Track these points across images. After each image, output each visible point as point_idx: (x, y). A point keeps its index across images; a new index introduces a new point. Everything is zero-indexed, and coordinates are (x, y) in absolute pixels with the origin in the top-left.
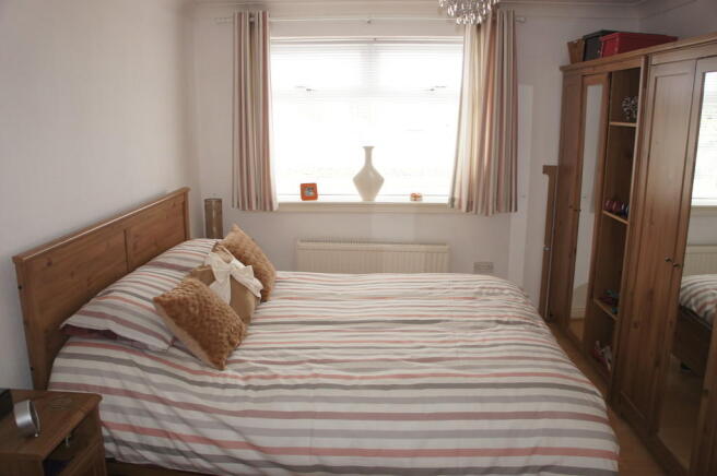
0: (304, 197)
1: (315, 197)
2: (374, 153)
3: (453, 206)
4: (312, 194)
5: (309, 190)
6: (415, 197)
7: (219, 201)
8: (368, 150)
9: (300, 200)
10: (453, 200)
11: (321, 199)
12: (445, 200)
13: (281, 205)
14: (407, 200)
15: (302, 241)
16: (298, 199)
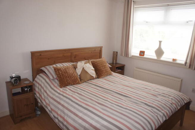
0: (140, 55)
1: (143, 55)
2: (162, 43)
3: (185, 65)
4: (143, 54)
5: (142, 53)
6: (174, 60)
7: (117, 52)
8: (160, 42)
9: (139, 56)
10: (186, 63)
11: (145, 56)
12: (183, 63)
13: (133, 56)
14: (171, 61)
15: (136, 68)
16: (138, 55)
